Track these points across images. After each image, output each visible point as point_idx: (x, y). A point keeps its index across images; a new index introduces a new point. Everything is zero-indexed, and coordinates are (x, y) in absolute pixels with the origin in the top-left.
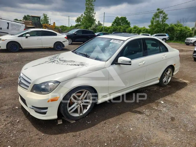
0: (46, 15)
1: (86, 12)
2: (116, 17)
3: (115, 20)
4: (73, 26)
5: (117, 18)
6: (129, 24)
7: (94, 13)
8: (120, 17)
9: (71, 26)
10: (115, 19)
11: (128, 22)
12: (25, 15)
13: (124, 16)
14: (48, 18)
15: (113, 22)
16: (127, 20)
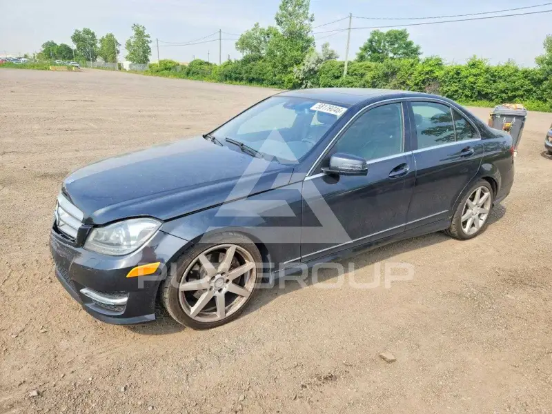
0: (141, 29)
1: (283, 16)
2: (371, 30)
3: (371, 41)
4: (233, 61)
5: (375, 33)
6: (415, 52)
7: (309, 16)
8: (385, 31)
9: (227, 60)
10: (369, 37)
11: (414, 46)
12: (76, 30)
13: (400, 29)
14: (148, 36)
15: (361, 48)
16: (409, 40)
